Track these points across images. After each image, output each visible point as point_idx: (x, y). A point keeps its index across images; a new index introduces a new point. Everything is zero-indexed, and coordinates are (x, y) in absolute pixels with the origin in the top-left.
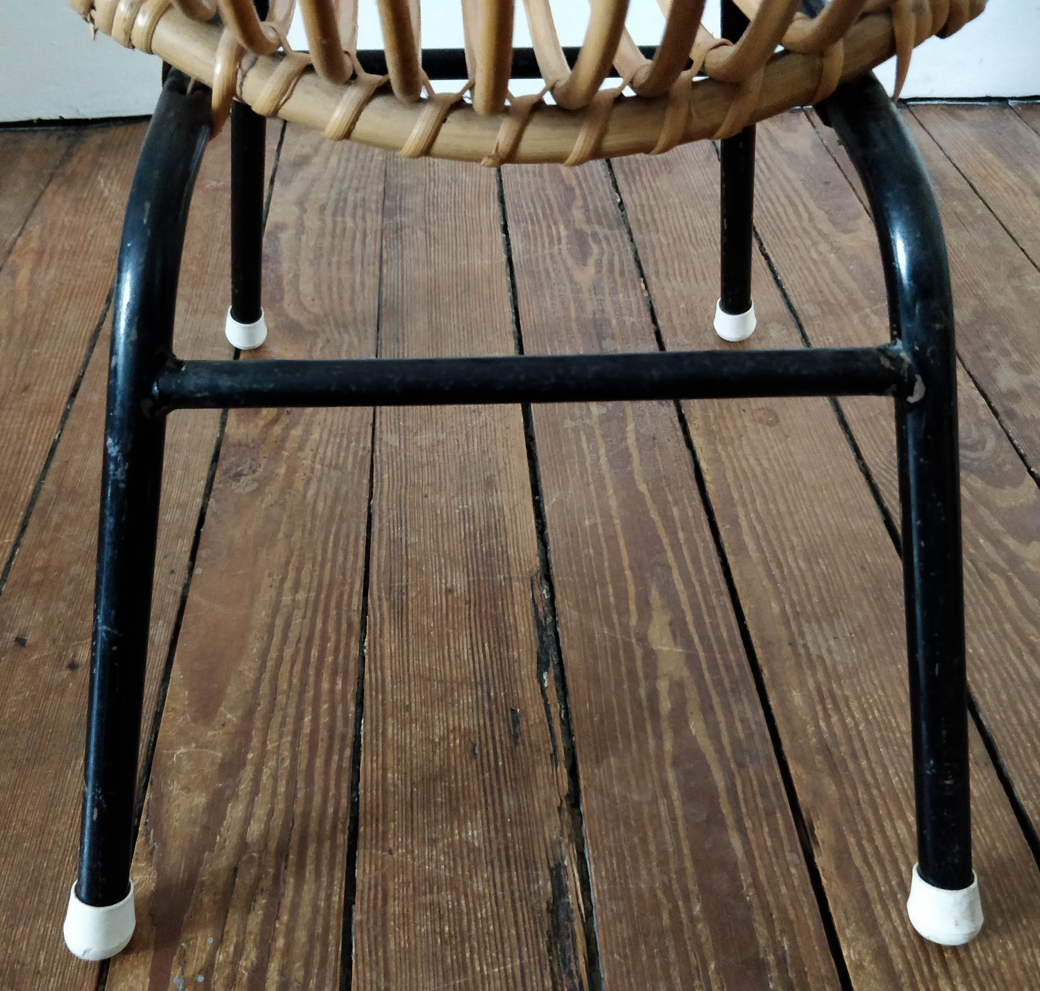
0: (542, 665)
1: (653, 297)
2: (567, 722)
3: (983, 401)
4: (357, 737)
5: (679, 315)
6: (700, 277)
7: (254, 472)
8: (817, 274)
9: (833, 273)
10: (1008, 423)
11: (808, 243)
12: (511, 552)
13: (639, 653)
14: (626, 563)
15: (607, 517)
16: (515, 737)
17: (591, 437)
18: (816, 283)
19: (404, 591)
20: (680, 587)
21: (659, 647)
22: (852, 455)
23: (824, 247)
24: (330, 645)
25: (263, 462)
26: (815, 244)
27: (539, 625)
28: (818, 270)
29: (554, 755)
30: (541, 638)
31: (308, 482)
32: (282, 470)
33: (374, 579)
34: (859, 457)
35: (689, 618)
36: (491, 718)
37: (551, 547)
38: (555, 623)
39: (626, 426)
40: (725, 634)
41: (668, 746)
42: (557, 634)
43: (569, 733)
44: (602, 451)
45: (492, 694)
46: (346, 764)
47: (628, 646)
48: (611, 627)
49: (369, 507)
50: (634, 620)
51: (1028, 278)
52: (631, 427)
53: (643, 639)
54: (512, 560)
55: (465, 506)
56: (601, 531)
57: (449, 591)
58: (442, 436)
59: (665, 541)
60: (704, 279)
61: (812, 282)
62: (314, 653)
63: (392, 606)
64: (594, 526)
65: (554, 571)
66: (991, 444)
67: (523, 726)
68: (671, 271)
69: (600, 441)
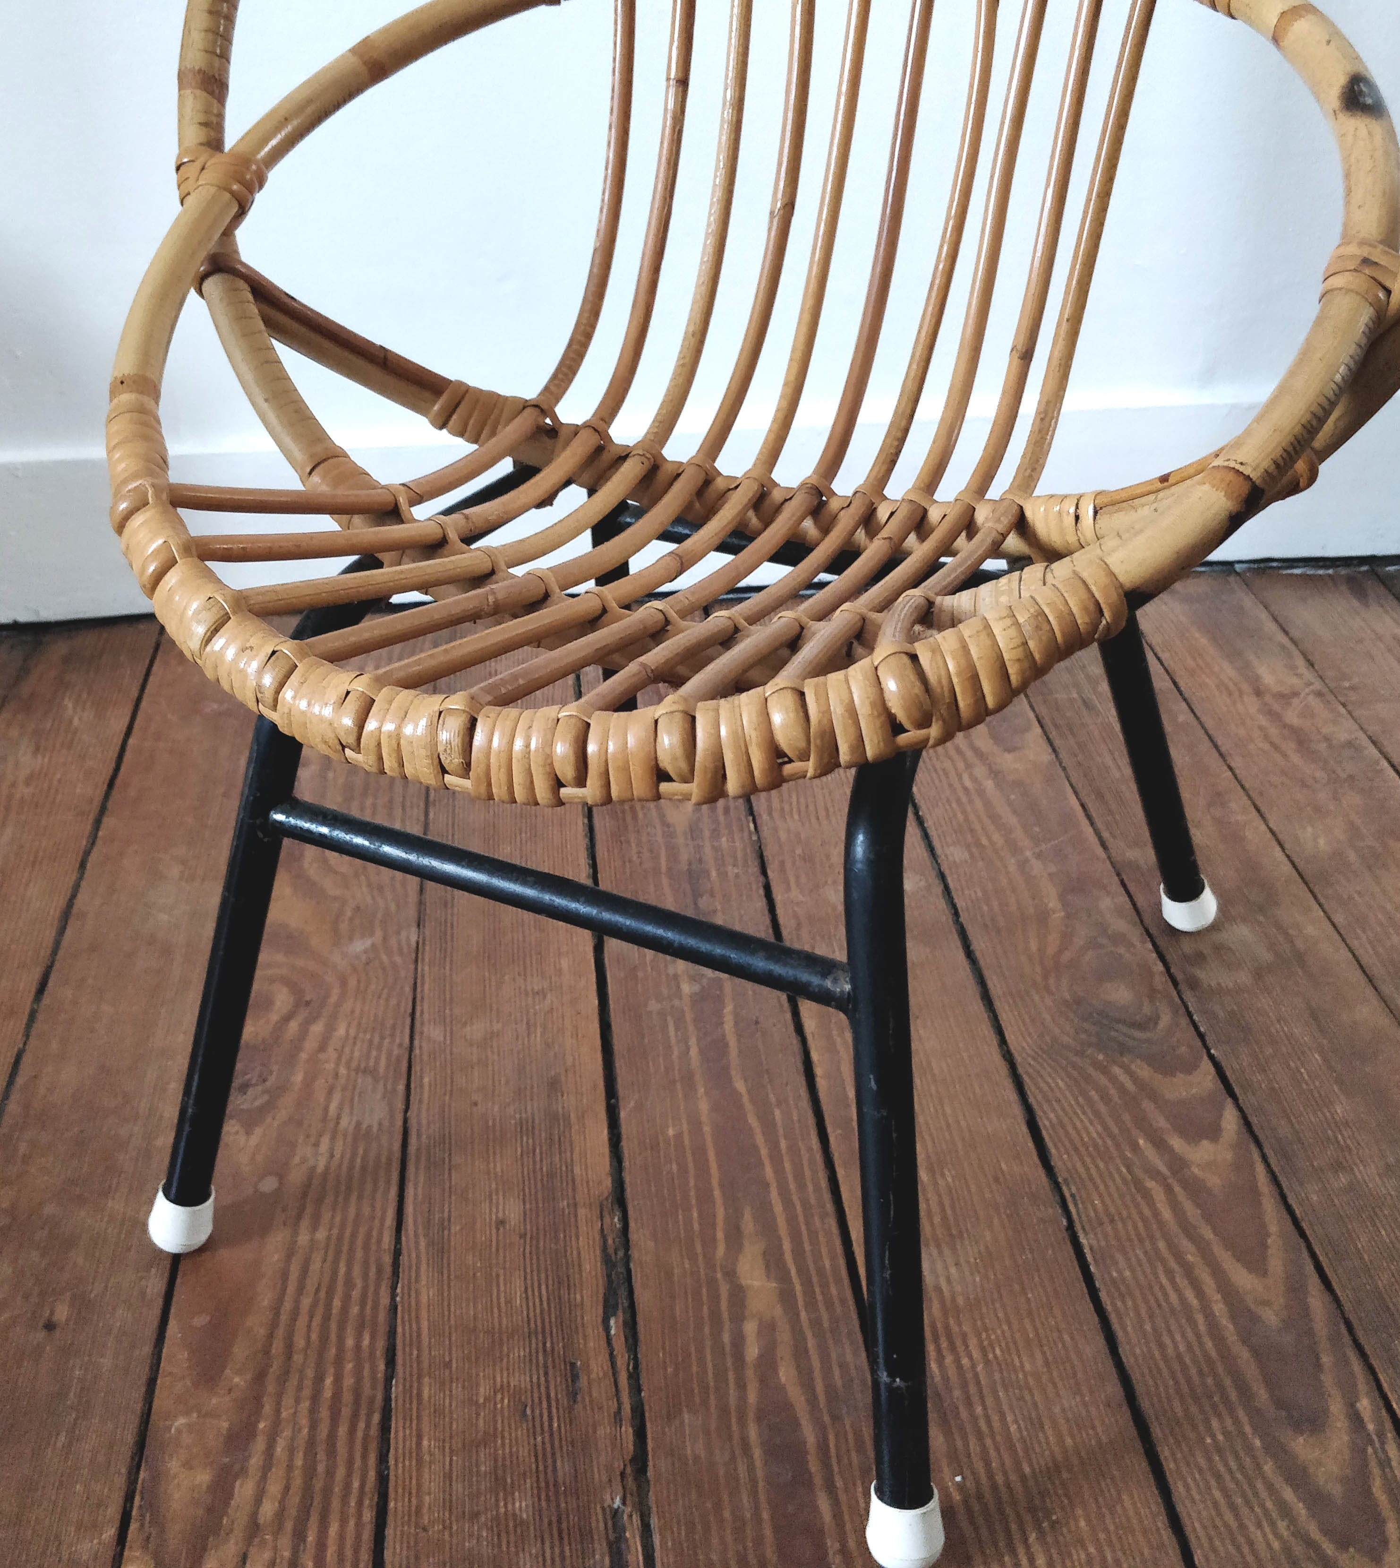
0: (609, 1310)
1: (763, 841)
2: (635, 1375)
3: (1160, 967)
4: (387, 1399)
5: (794, 863)
6: (822, 814)
7: (264, 1081)
8: (968, 808)
9: (987, 804)
10: (1188, 996)
11: (961, 765)
12: (577, 1170)
13: (724, 1289)
14: (715, 1182)
15: (696, 1124)
16: (573, 1395)
17: (680, 1023)
18: (967, 819)
19: (446, 1223)
20: (778, 1208)
21: (749, 1282)
22: (994, 1041)
23: (980, 771)
24: (356, 1294)
25: (275, 1068)
26: (969, 766)
27: (608, 1261)
28: (971, 802)
29: (618, 1413)
30: (609, 1276)
31: (330, 1092)
32: (298, 1078)
33: (409, 1209)
34: (1003, 1041)
35: (787, 1246)
36: (546, 1374)
37: (626, 1164)
38: (627, 1258)
39: (724, 1007)
40: (828, 1266)
41: (753, 1397)
42: (629, 1271)
43: (637, 1388)
44: (693, 1041)
45: (548, 1345)
46: (374, 1431)
47: (712, 1283)
48: (693, 1258)
49: (406, 1121)
50: (721, 1250)
51: (1233, 805)
52: (729, 1009)
53: (731, 1274)
54: (578, 1181)
55: (524, 1115)
56: (687, 1142)
57: (501, 1223)
58: (497, 1027)
59: (764, 1152)
60: (828, 816)
61: (960, 816)
62: (337, 1303)
63: (430, 1244)
64: (679, 1136)
65: (629, 1193)
66: (1165, 1019)
67: (583, 1382)
68: (787, 807)
69: (692, 1028)
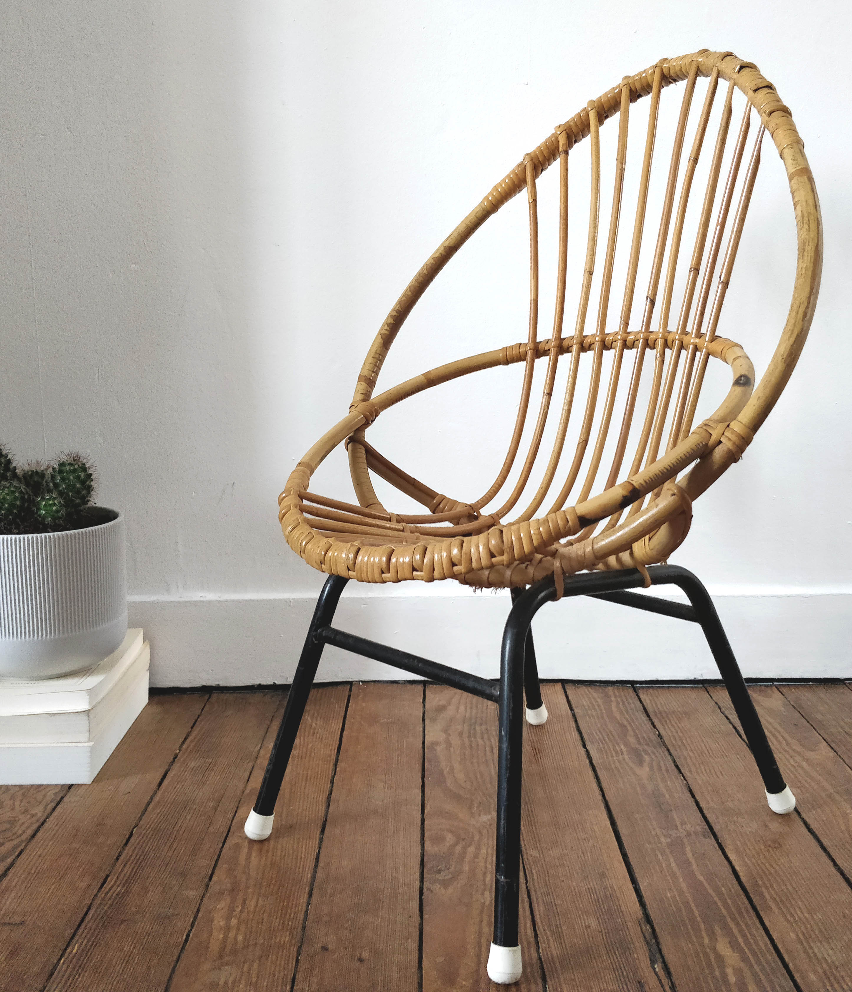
0: (653, 962)
1: (690, 784)
2: (673, 987)
5: (708, 793)
7: (449, 869)
12: (623, 908)
13: (712, 956)
14: (697, 915)
15: (681, 892)
17: (663, 853)
19: (559, 926)
20: (732, 926)
21: (724, 953)
25: (453, 865)
27: (648, 943)
30: (650, 949)
32: (466, 868)
35: (740, 940)
37: (648, 906)
38: (658, 943)
39: (685, 848)
40: (763, 947)
42: (660, 948)
44: (672, 860)
48: (693, 944)
50: (706, 940)
52: (688, 849)
53: (714, 950)
54: (625, 913)
55: (589, 886)
56: (678, 899)
57: (588, 927)
58: (566, 852)
59: (719, 903)
63: (552, 933)
64: (673, 897)
65: (652, 917)
67: (646, 988)
69: (670, 855)
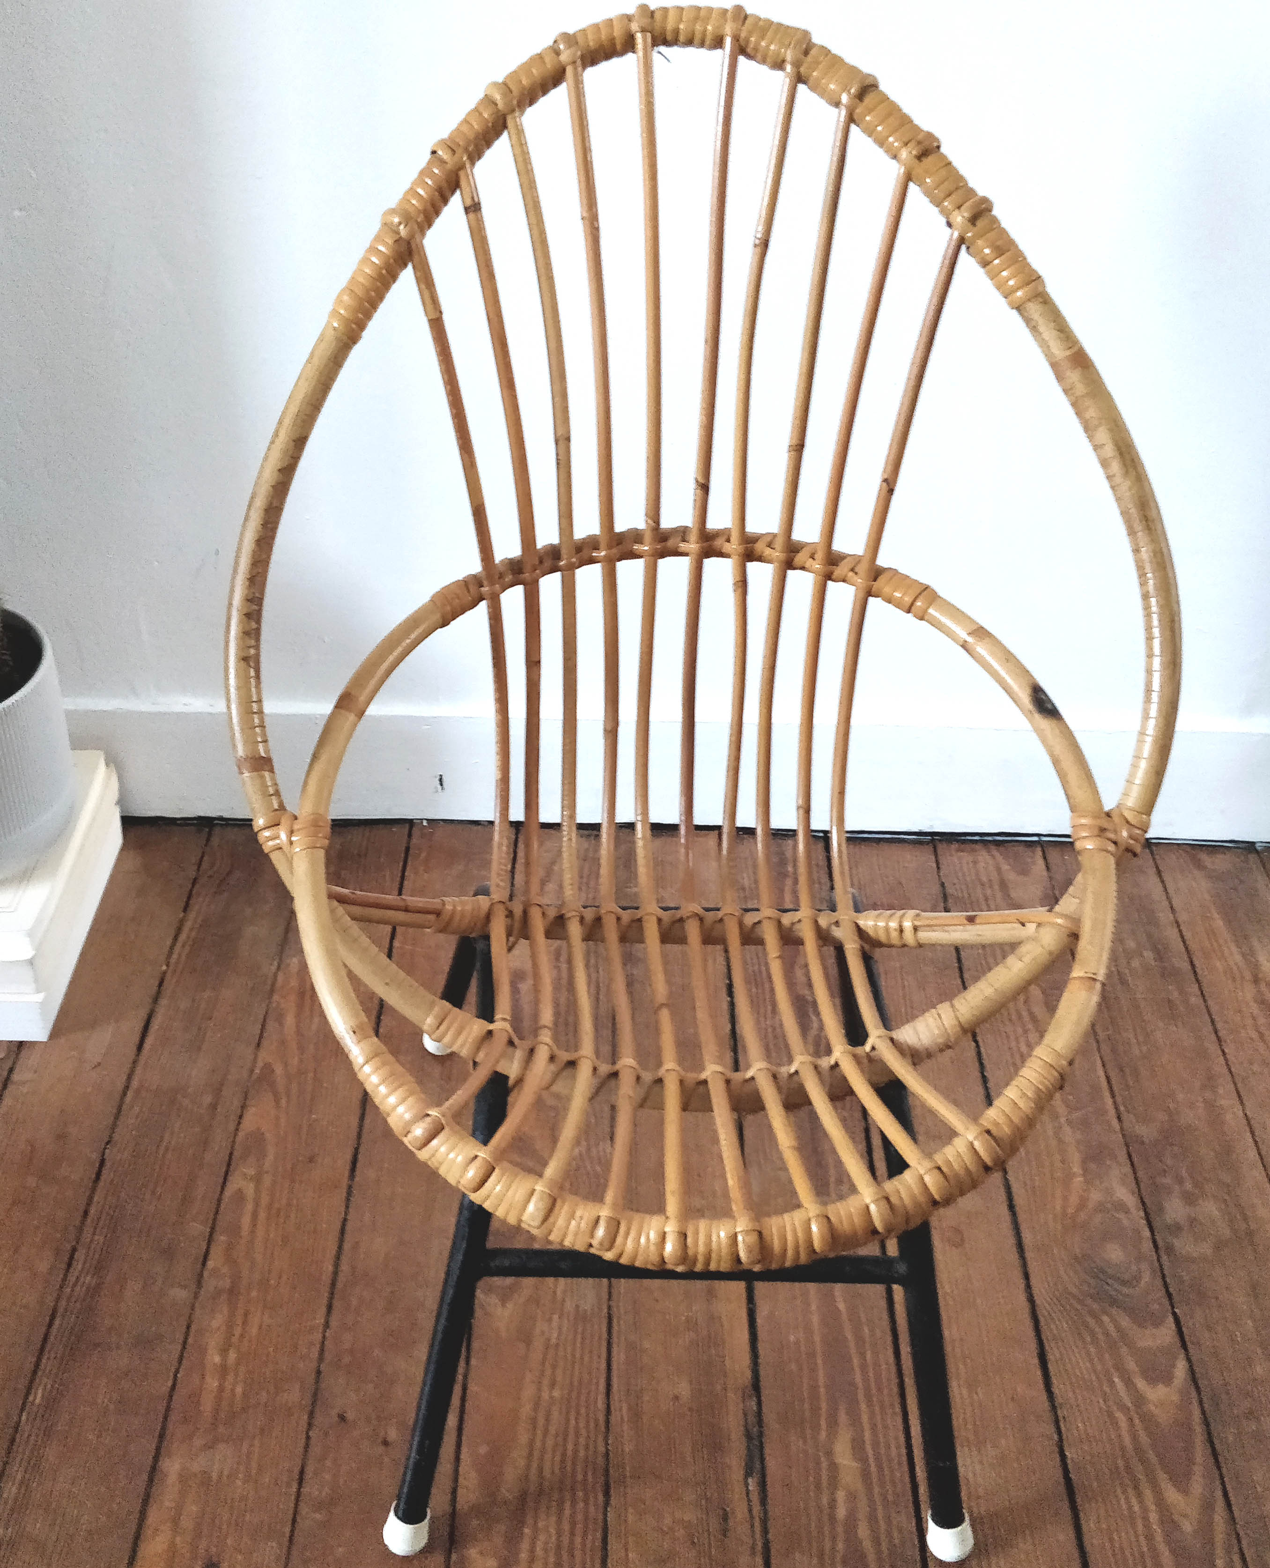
0: (748, 1471)
2: (764, 1522)
4: (605, 1522)
10: (1164, 1260)
12: (727, 1362)
14: (821, 1382)
15: (809, 1333)
16: (725, 1532)
20: (863, 1406)
21: (841, 1460)
24: (582, 1441)
27: (748, 1436)
29: (753, 1548)
30: (748, 1446)
35: (868, 1435)
36: (707, 1515)
38: (761, 1434)
41: (840, 1546)
42: (761, 1443)
43: (765, 1531)
45: (708, 1493)
46: (597, 1543)
48: (805, 1442)
50: (823, 1434)
53: (829, 1453)
54: (727, 1371)
56: (803, 1348)
57: (676, 1398)
59: (856, 1362)
62: (570, 1447)
63: (630, 1409)
64: (797, 1343)
65: (763, 1384)
67: (731, 1523)
